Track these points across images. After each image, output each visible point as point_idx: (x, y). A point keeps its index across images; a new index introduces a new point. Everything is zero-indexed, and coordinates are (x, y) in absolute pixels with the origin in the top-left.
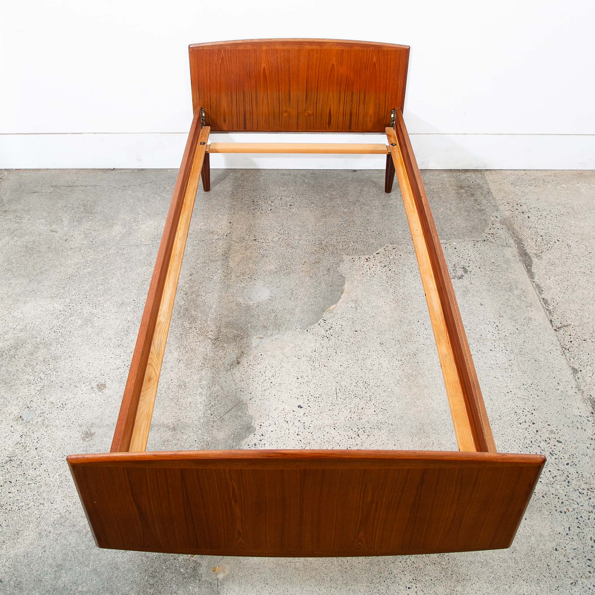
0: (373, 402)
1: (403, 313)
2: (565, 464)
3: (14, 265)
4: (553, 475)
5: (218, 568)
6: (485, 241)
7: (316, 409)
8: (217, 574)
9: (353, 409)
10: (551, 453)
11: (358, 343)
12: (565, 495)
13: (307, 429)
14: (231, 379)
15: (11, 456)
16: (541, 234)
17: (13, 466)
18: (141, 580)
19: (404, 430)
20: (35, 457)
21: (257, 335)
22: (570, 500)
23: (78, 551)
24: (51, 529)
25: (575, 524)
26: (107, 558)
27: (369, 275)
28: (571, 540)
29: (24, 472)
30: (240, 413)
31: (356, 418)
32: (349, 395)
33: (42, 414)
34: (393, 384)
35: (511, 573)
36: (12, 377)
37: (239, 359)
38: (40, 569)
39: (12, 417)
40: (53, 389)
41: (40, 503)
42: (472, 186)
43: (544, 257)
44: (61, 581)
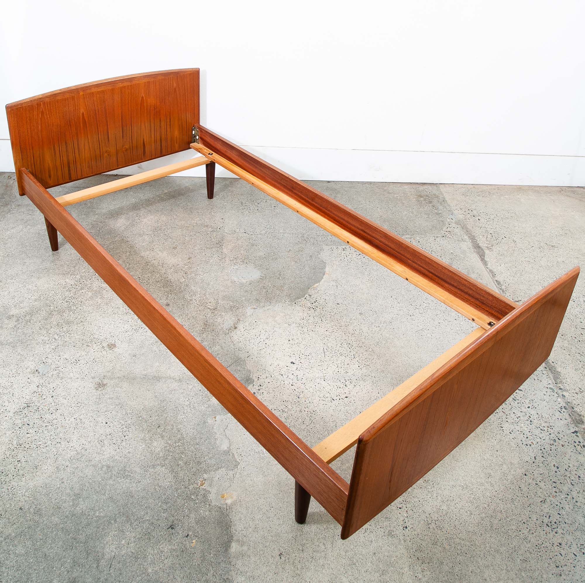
0: (357, 359)
1: (378, 290)
2: (527, 407)
3: (28, 248)
4: (518, 416)
5: (226, 494)
6: (443, 236)
7: (307, 365)
8: (226, 500)
9: (339, 365)
10: (514, 399)
11: (341, 313)
12: (529, 432)
13: (300, 380)
14: (230, 340)
15: (28, 403)
16: (490, 232)
17: (30, 411)
18: (155, 506)
19: (386, 381)
20: (51, 404)
21: (251, 306)
22: (533, 435)
23: (94, 482)
24: (68, 463)
25: (540, 455)
26: (122, 488)
27: (347, 261)
28: (538, 467)
29: (41, 416)
30: (239, 368)
31: (343, 372)
32: (336, 353)
33: (57, 368)
34: (373, 345)
35: (488, 494)
36: (28, 338)
37: (236, 325)
38: (59, 498)
39: (29, 370)
40: (66, 347)
41: (57, 442)
42: (429, 196)
43: (494, 250)
44: (79, 507)
